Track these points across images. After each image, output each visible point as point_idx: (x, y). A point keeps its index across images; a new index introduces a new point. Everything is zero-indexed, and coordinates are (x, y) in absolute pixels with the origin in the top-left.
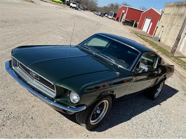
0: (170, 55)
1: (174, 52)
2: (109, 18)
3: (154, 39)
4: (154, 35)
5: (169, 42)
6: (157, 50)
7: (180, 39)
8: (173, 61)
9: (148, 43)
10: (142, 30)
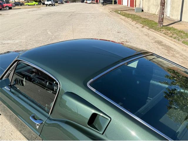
0: (159, 26)
1: (163, 22)
2: (88, 3)
3: (136, 11)
4: (135, 7)
5: (152, 10)
6: (142, 25)
7: (165, 3)
8: (166, 34)
9: (130, 19)
10: (122, 4)
